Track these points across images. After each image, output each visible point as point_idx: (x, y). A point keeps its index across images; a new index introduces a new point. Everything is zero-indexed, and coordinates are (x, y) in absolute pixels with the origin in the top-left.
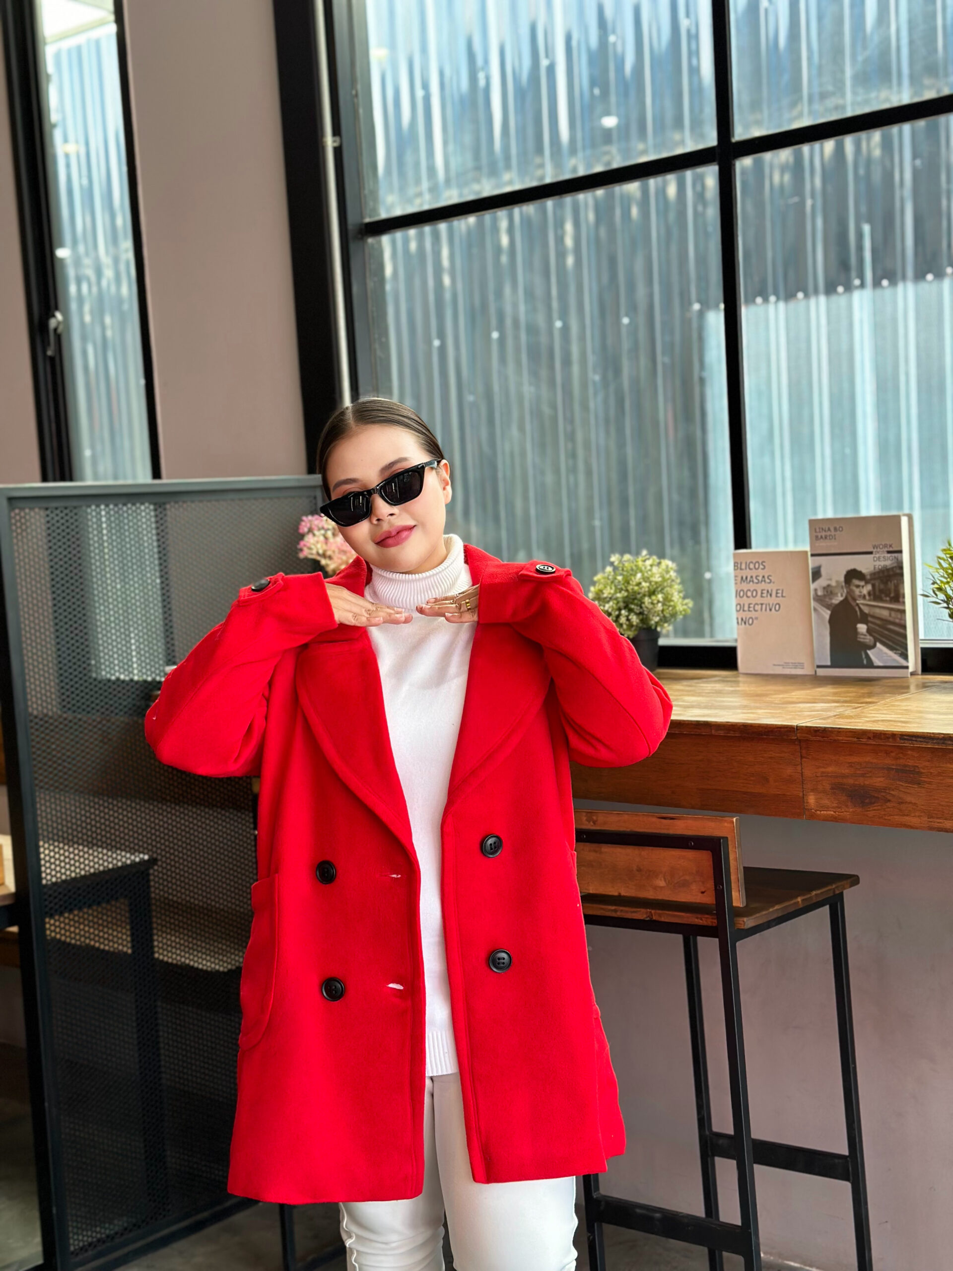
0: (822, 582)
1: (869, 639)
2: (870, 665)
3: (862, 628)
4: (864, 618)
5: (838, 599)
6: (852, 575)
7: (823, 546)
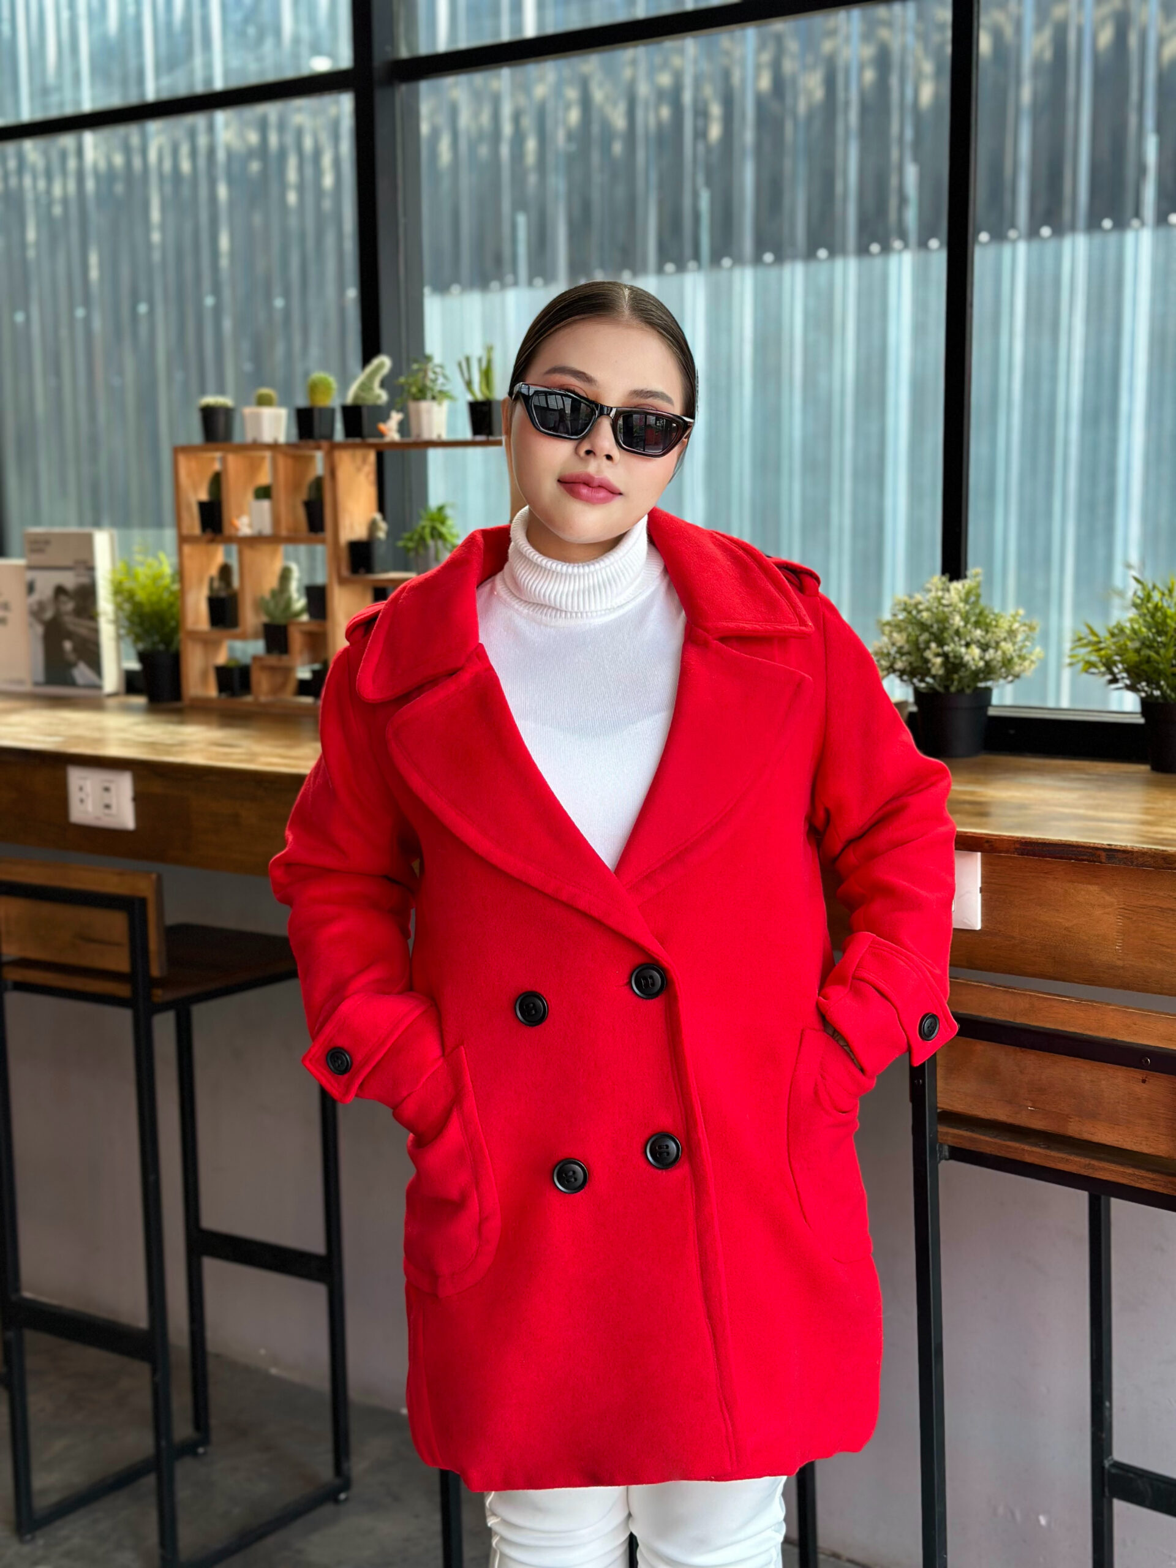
0: (36, 597)
1: (72, 657)
2: (71, 683)
3: (68, 645)
4: (70, 635)
5: (49, 614)
6: (60, 591)
7: (39, 559)
